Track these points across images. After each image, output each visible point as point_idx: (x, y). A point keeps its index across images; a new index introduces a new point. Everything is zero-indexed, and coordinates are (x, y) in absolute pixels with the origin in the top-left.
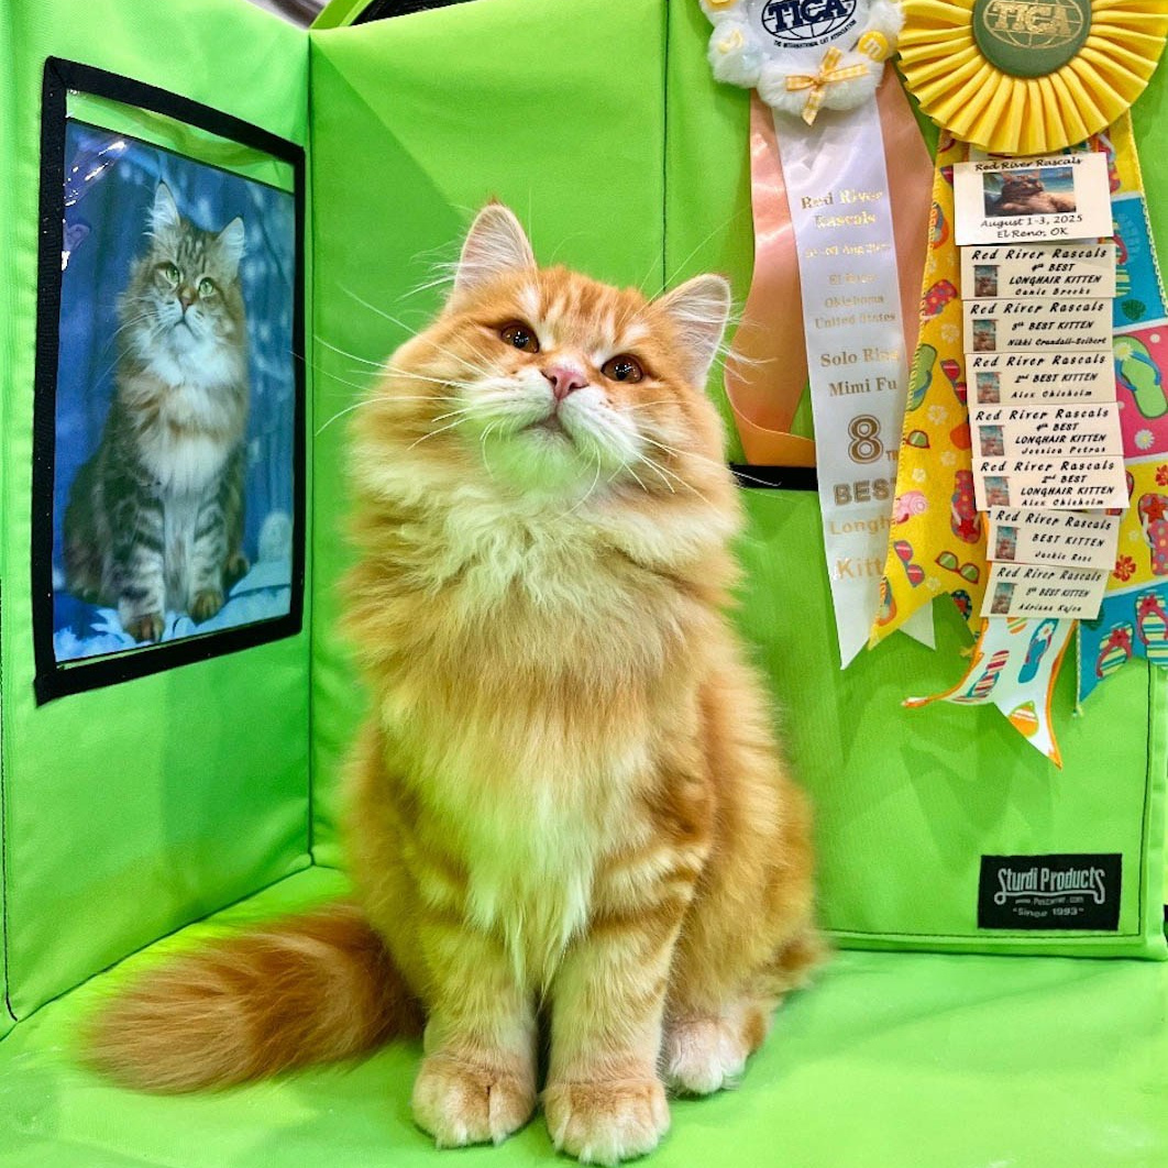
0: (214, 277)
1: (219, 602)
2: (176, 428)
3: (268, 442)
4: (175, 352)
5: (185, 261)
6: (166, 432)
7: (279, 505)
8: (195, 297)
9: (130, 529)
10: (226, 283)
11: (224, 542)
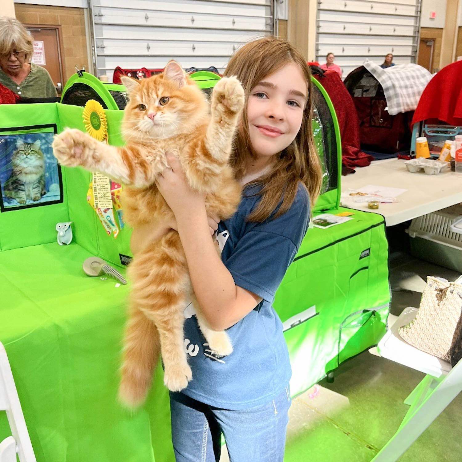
0: (34, 150)
1: (40, 198)
2: (26, 173)
3: (51, 173)
4: (26, 163)
5: (26, 149)
6: (24, 175)
7: (55, 183)
8: (29, 154)
9: (17, 189)
10: (37, 150)
11: (40, 190)
